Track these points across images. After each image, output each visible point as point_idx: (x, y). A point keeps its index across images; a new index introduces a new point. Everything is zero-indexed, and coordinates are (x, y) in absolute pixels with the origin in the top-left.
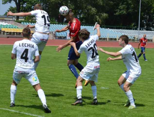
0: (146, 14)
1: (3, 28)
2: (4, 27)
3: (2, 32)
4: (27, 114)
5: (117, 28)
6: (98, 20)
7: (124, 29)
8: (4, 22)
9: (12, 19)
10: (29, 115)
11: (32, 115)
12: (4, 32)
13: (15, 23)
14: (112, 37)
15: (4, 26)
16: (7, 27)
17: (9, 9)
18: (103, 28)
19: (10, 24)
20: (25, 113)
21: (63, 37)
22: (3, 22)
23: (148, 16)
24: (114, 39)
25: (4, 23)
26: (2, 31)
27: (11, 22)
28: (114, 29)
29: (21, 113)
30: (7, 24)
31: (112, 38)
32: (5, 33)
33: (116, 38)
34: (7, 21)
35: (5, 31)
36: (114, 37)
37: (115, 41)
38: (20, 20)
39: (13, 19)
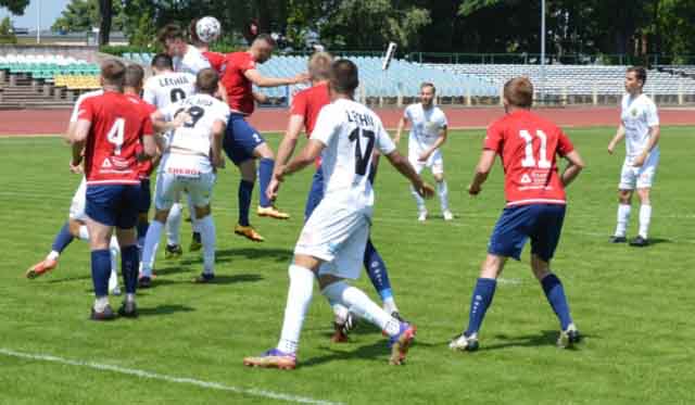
0: (560, 8)
1: (60, 76)
2: (62, 73)
3: (57, 92)
4: (272, 395)
5: (462, 61)
6: (394, 33)
7: (488, 61)
8: (59, 54)
9: (83, 44)
10: (283, 401)
11: (292, 400)
12: (64, 90)
13: (101, 57)
14: (449, 91)
15: (63, 70)
16: (72, 73)
17: (69, 7)
18: (415, 63)
19: (84, 62)
20: (264, 393)
21: (274, 101)
22: (58, 57)
23: (567, 14)
24: (456, 99)
25: (62, 57)
26: (58, 87)
27: (86, 52)
28: (454, 62)
29: (250, 391)
30: (71, 60)
31: (450, 96)
32: (68, 93)
33: (465, 95)
34: (70, 51)
35: (69, 88)
36: (458, 91)
37: (461, 106)
38: (112, 44)
39: (87, 41)
